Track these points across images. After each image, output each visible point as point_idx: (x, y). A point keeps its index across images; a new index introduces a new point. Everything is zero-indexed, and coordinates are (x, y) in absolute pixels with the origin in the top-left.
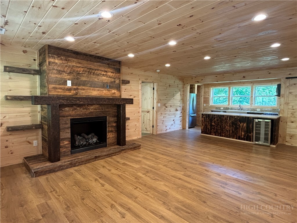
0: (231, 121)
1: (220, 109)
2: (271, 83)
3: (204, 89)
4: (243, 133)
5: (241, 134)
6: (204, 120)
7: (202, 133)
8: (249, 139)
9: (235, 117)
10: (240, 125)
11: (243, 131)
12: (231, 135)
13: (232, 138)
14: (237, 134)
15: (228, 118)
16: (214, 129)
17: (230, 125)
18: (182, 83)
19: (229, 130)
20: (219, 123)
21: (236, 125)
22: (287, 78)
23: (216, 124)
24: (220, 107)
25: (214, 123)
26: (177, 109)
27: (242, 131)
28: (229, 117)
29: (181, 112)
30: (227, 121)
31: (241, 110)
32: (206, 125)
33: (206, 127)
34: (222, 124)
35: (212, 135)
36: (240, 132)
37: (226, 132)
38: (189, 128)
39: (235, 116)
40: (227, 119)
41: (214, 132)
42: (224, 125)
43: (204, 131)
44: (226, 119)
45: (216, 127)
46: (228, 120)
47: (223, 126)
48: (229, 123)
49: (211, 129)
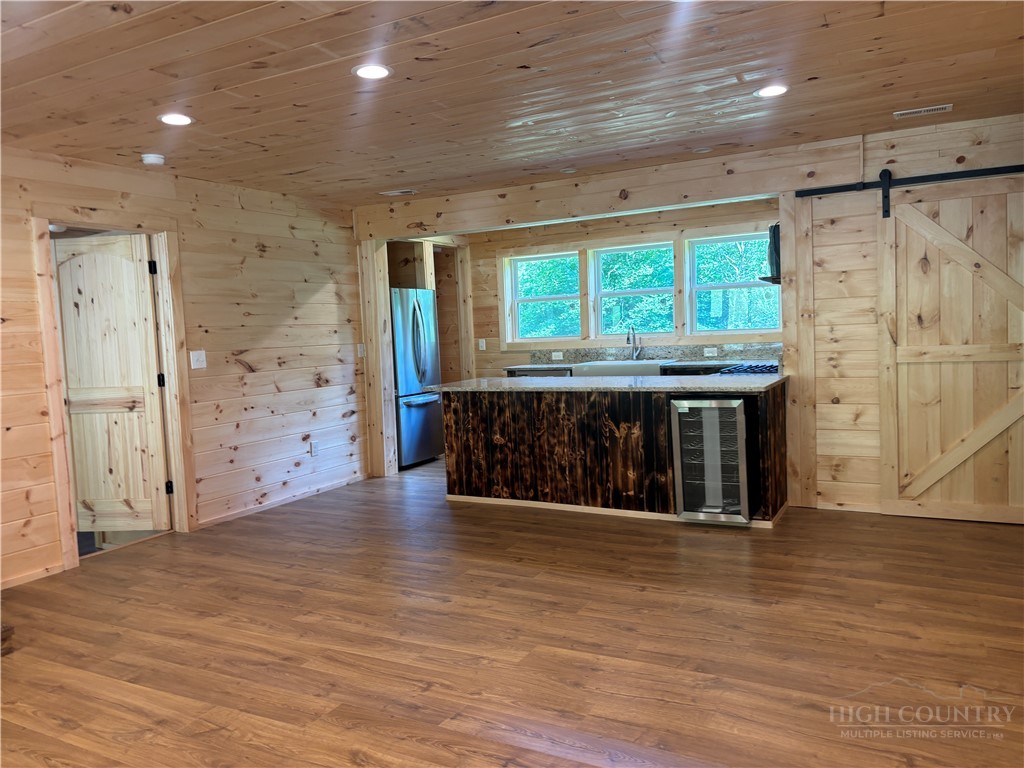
0: (574, 420)
1: (550, 361)
2: (752, 224)
3: (473, 267)
4: (631, 475)
5: (625, 477)
6: (456, 423)
7: (451, 491)
8: (658, 499)
9: (592, 399)
10: (617, 435)
11: (630, 463)
12: (580, 486)
13: (587, 504)
14: (608, 481)
15: (563, 405)
16: (504, 467)
17: (572, 440)
18: (343, 233)
19: (570, 462)
20: (522, 430)
21: (596, 434)
22: (800, 194)
23: (510, 440)
24: (550, 352)
25: (502, 435)
26: (324, 376)
27: (625, 466)
28: (563, 398)
29: (348, 387)
30: (557, 419)
31: (638, 358)
32: (466, 447)
33: (469, 461)
34: (539, 438)
35: (499, 497)
36: (620, 469)
37: (559, 476)
38: (402, 469)
39: (590, 394)
40: (558, 410)
41: (506, 483)
42: (549, 442)
43: (460, 478)
44: (551, 411)
45: (513, 453)
46: (563, 412)
47: (541, 447)
48: (566, 431)
49: (491, 468)
